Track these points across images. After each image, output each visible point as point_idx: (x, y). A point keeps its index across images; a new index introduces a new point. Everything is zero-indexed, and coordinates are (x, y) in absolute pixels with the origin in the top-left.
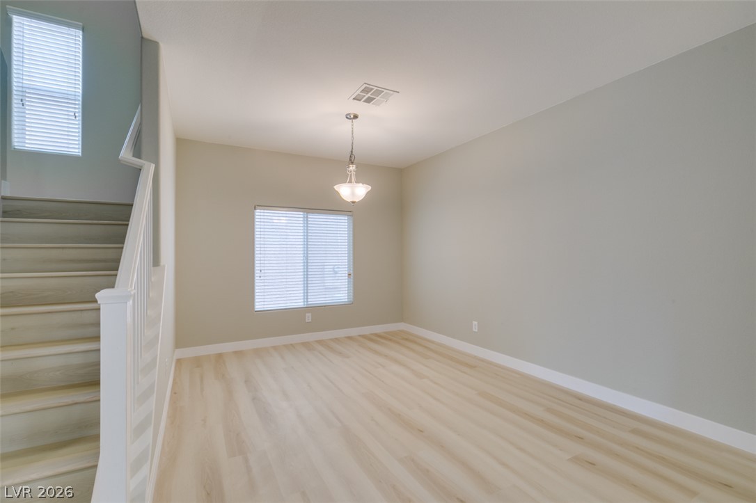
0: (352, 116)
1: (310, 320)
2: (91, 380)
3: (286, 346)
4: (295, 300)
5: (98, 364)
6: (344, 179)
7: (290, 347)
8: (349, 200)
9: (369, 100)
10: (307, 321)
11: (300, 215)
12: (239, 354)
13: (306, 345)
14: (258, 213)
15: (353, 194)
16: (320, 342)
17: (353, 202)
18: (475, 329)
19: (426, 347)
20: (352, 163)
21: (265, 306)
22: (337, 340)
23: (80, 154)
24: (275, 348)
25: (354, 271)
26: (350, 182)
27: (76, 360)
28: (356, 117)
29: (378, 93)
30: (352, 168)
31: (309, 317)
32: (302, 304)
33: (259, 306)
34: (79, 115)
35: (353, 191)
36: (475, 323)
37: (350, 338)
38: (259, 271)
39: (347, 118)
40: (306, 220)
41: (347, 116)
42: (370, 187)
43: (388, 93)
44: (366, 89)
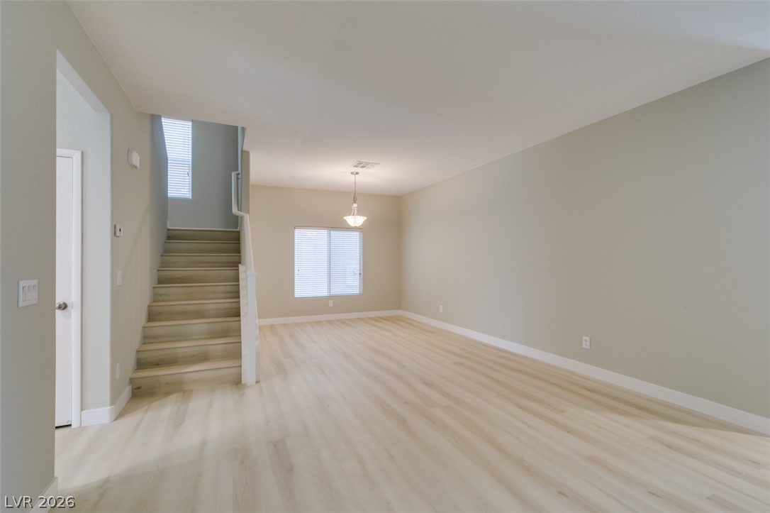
0: (355, 173)
1: (332, 306)
2: (237, 314)
3: (316, 322)
4: (322, 291)
5: (239, 308)
6: (349, 213)
7: (319, 323)
8: (353, 225)
9: (363, 167)
10: (330, 306)
11: (325, 232)
12: (284, 325)
13: (330, 322)
14: (297, 231)
15: (355, 222)
16: (339, 321)
17: (355, 227)
18: (441, 311)
20: (355, 203)
21: (301, 295)
22: (351, 320)
23: (191, 197)
24: (308, 323)
25: (363, 271)
26: (353, 215)
27: (227, 306)
28: (357, 173)
29: (368, 164)
30: (355, 206)
31: (331, 303)
32: (326, 294)
33: (297, 295)
34: (190, 173)
35: (356, 220)
36: (441, 306)
37: (360, 319)
38: (297, 271)
40: (329, 235)
41: (352, 173)
42: (366, 218)
43: (373, 164)
44: (360, 163)
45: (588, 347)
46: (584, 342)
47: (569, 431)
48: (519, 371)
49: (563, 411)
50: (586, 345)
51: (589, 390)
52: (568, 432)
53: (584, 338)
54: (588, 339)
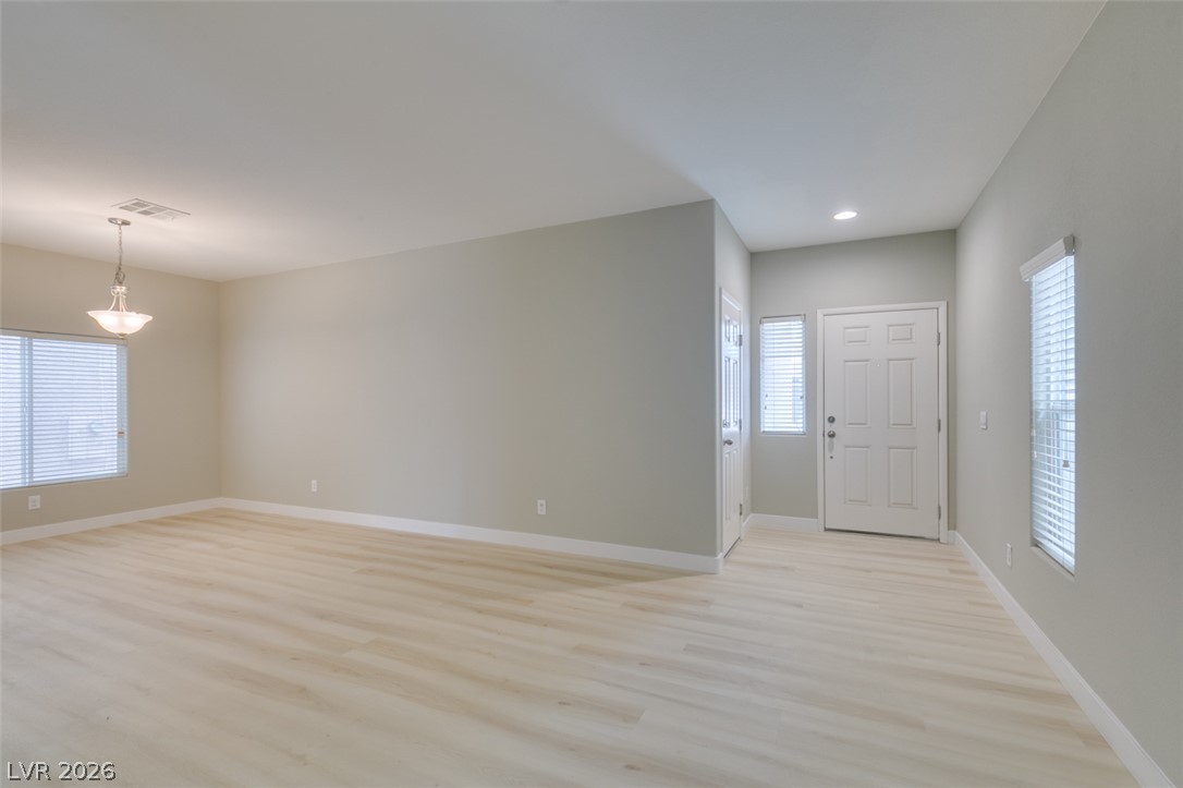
0: (120, 222)
1: (38, 506)
4: (5, 477)
6: (105, 303)
8: (115, 331)
9: (145, 213)
10: (31, 508)
11: (15, 340)
13: (33, 545)
15: (122, 324)
16: (61, 538)
17: (122, 334)
20: (120, 283)
22: (96, 531)
25: (129, 427)
26: (117, 308)
28: (125, 223)
29: (160, 209)
30: (121, 289)
31: (35, 501)
32: (20, 481)
37: (122, 527)
39: (110, 222)
40: (28, 348)
41: (111, 220)
42: (151, 318)
43: (174, 213)
44: (140, 204)
45: (544, 513)
46: (539, 508)
47: (546, 623)
48: (461, 562)
49: (531, 601)
50: (542, 511)
51: (551, 567)
52: (545, 625)
53: (540, 502)
54: (543, 502)
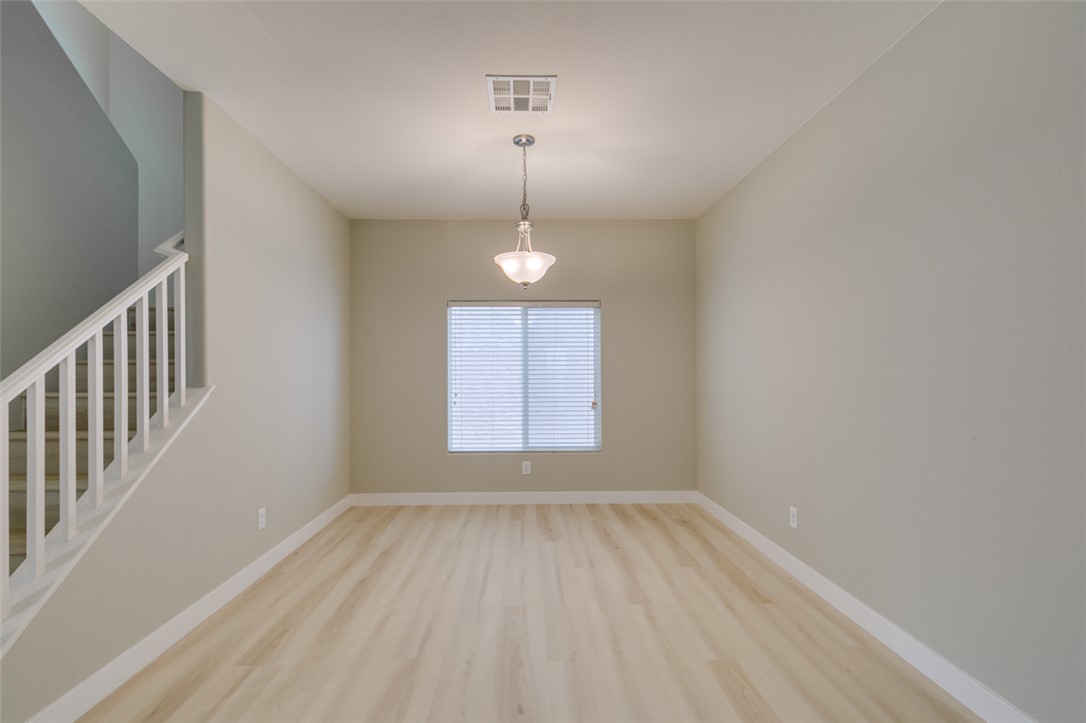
0: (524, 140)
1: (529, 472)
4: (509, 440)
8: (519, 281)
10: (524, 473)
11: (517, 310)
14: (453, 311)
15: (523, 270)
17: (525, 284)
19: (706, 542)
20: (525, 218)
21: (463, 446)
26: (522, 250)
30: (524, 226)
32: (521, 445)
33: (454, 445)
35: (525, 265)
38: (453, 395)
39: (516, 143)
40: (525, 316)
41: (516, 141)
